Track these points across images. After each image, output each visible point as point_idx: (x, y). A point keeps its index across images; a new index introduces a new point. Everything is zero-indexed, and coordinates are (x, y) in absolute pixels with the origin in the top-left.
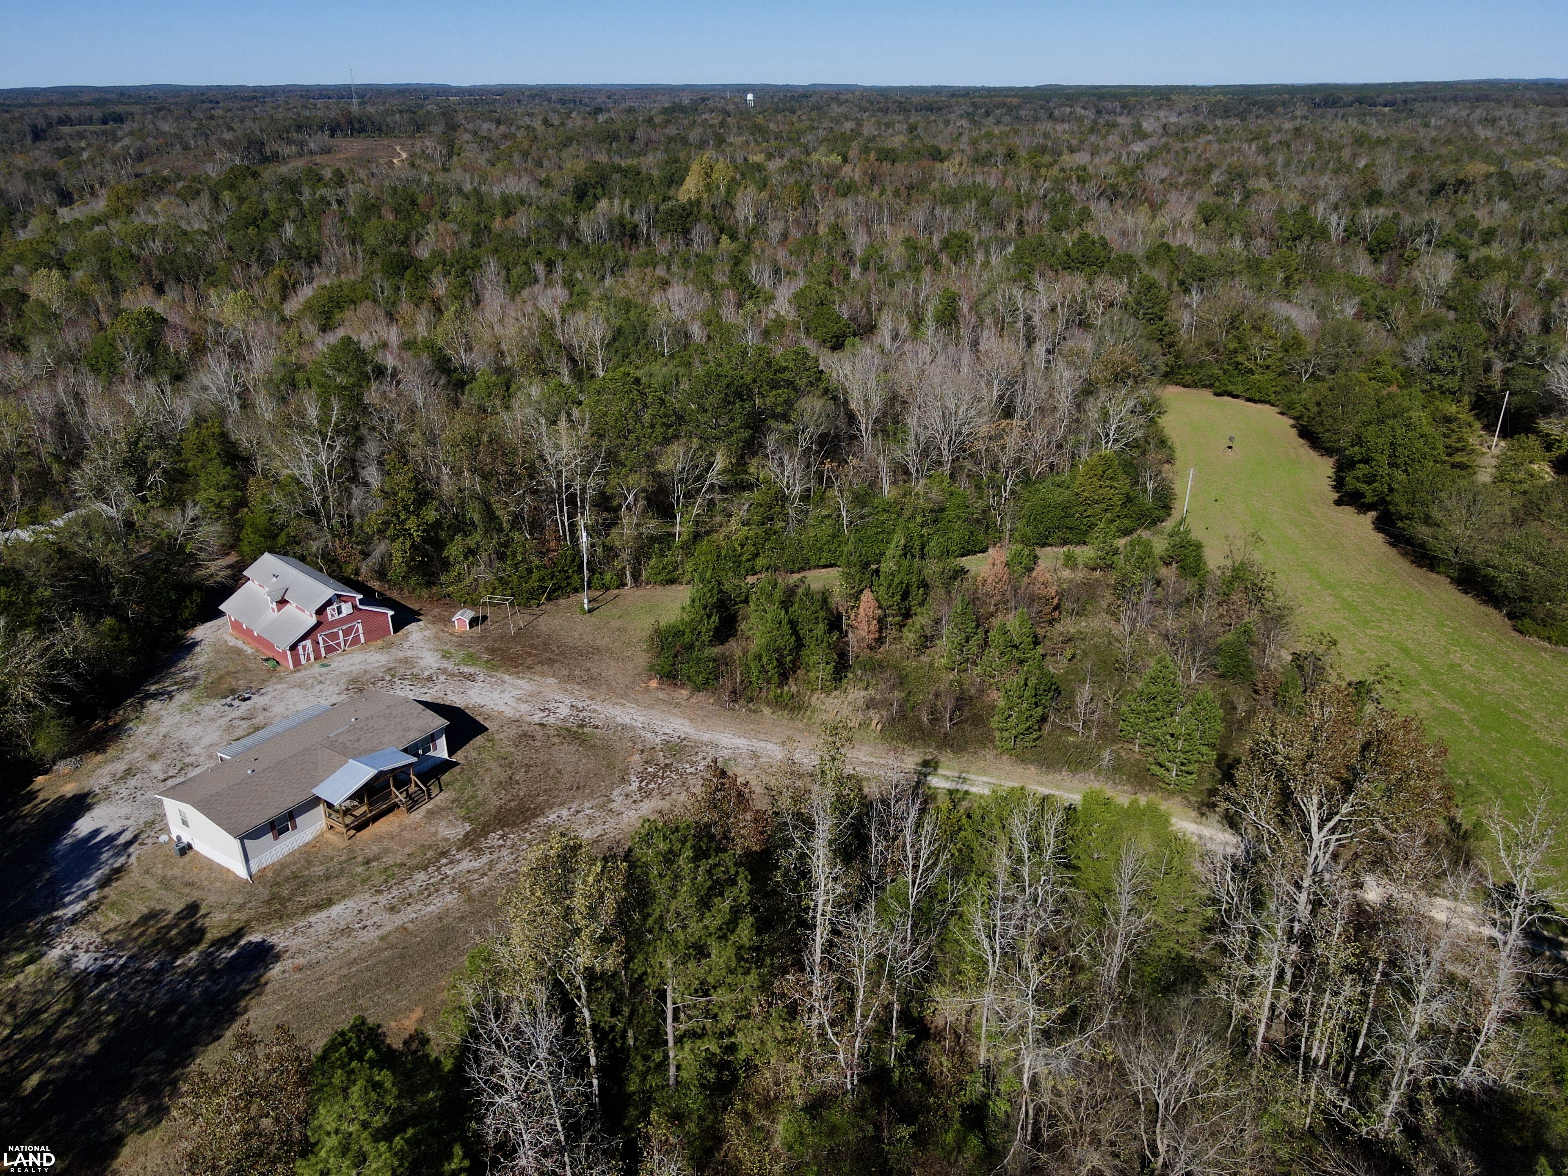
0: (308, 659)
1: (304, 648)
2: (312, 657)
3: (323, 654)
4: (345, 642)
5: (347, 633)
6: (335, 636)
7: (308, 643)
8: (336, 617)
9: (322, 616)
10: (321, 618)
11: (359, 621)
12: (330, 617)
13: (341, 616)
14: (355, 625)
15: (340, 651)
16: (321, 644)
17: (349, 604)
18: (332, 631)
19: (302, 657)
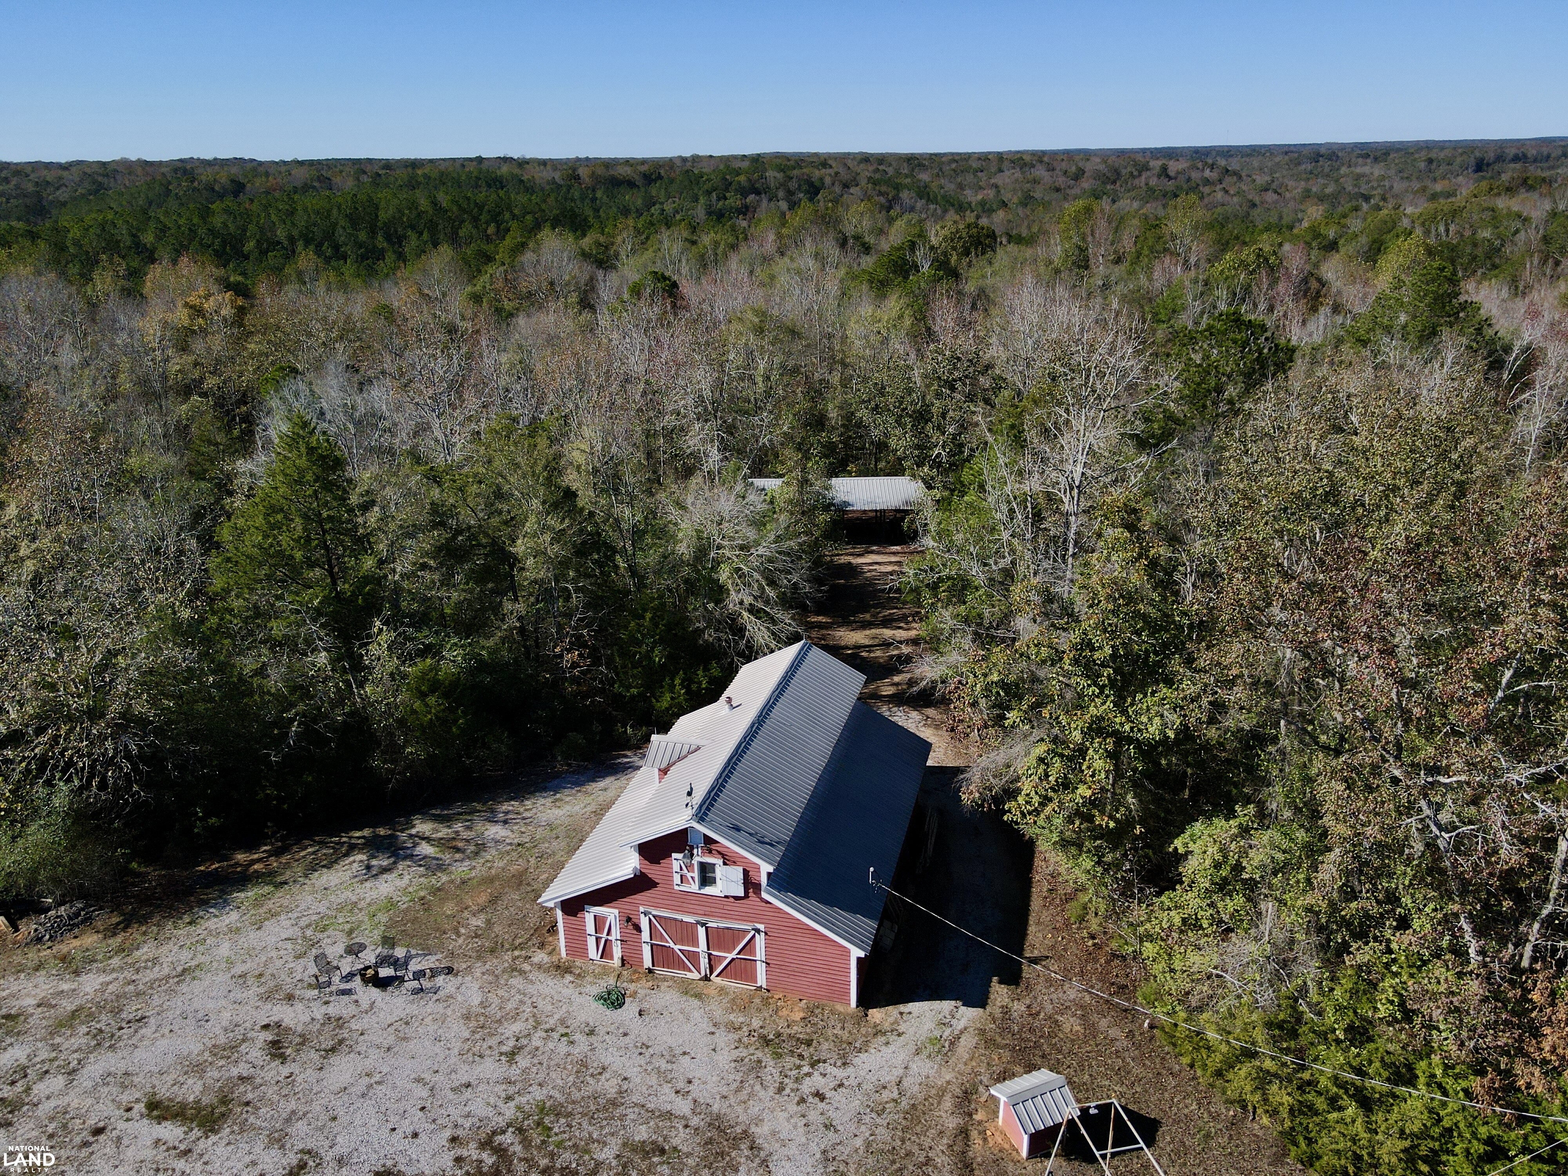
0: (606, 953)
1: (599, 922)
2: (617, 952)
3: (648, 962)
4: (712, 962)
5: (717, 938)
6: (687, 934)
7: (611, 913)
8: (694, 887)
9: (655, 867)
10: (653, 872)
11: (761, 927)
12: (677, 879)
13: (708, 890)
14: (747, 932)
15: (695, 975)
16: (645, 935)
17: (736, 873)
18: (678, 917)
19: (591, 942)
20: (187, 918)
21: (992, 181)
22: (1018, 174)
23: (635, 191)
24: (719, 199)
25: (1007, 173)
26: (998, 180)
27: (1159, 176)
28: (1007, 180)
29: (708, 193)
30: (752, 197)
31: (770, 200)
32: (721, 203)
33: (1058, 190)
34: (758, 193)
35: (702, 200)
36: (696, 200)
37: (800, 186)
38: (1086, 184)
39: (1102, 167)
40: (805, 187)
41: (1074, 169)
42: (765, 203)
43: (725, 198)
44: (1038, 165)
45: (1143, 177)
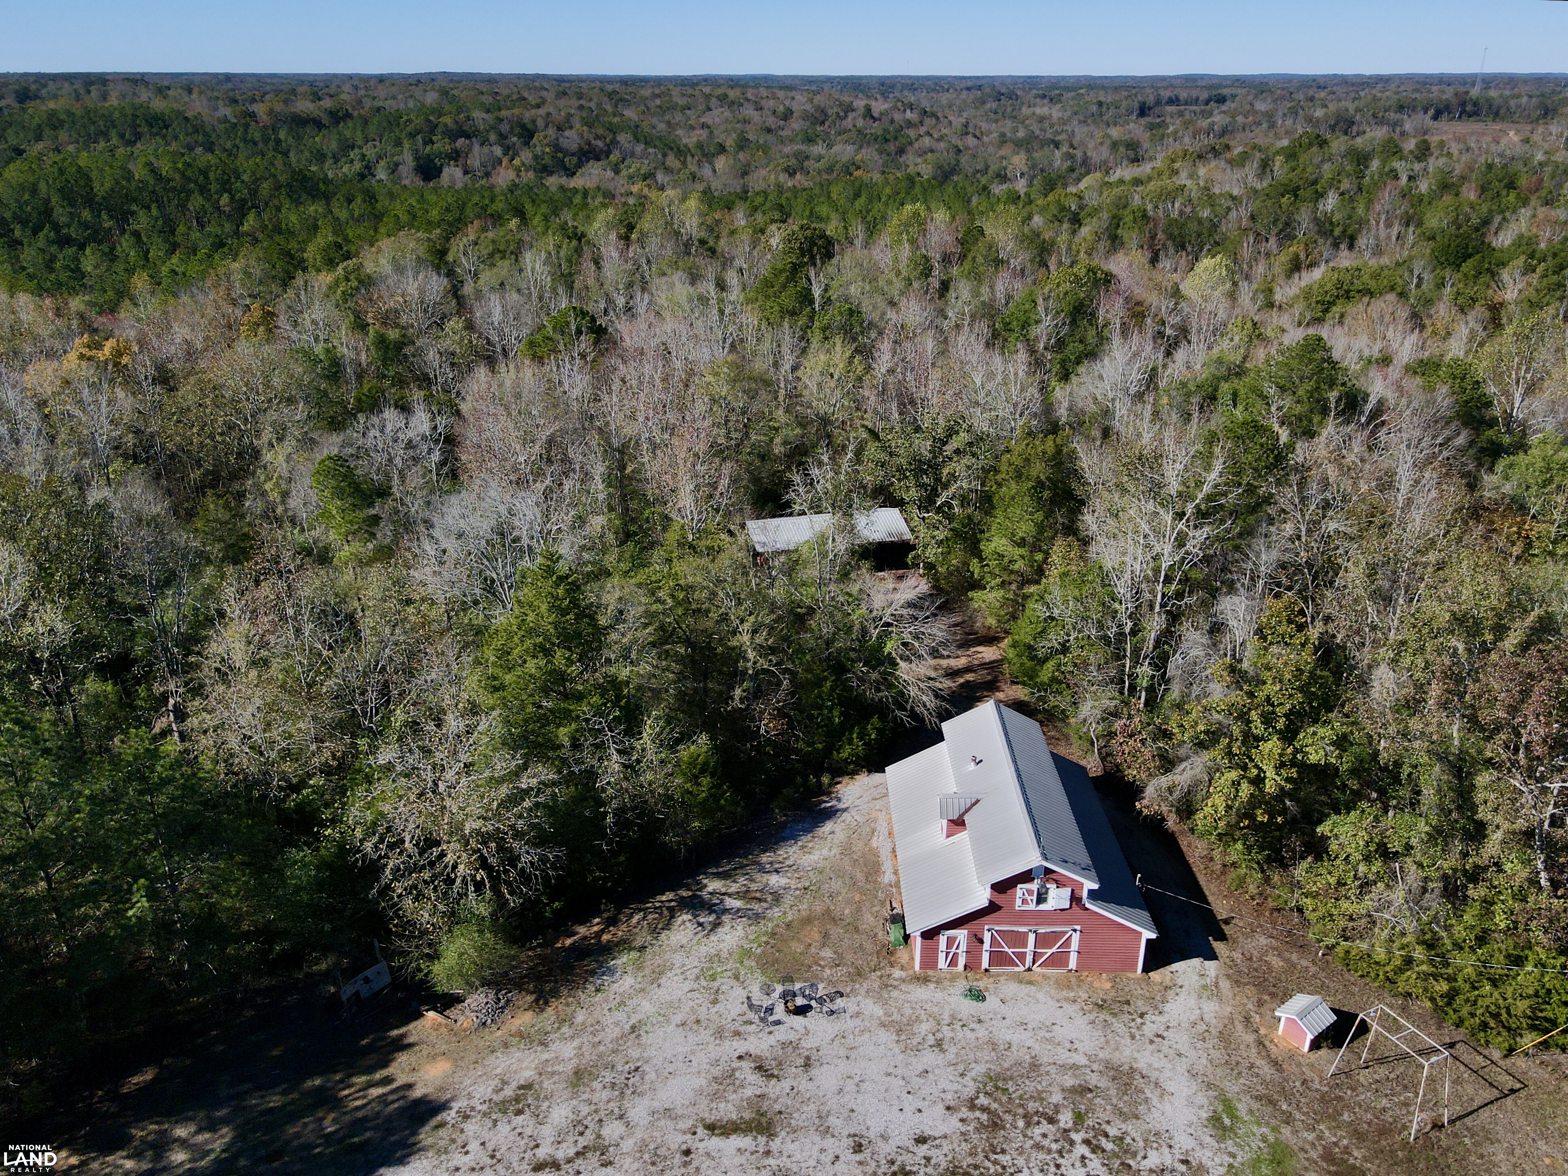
0: (953, 963)
1: (950, 941)
2: (962, 961)
3: (985, 964)
4: (1036, 956)
5: (1043, 941)
6: (1019, 940)
7: (961, 935)
8: (1032, 906)
9: (1003, 896)
10: (1000, 899)
11: (1078, 927)
12: (1018, 902)
13: (1042, 907)
14: (1066, 932)
15: (1021, 968)
16: (987, 946)
17: (1066, 892)
18: (1015, 929)
19: (942, 957)
20: (591, 988)
21: (702, 120)
22: (727, 114)
23: (325, 131)
24: (425, 143)
25: (717, 112)
26: (706, 119)
27: (864, 117)
28: (717, 120)
29: (412, 136)
30: (461, 142)
31: (482, 144)
32: (428, 148)
33: (769, 131)
34: (468, 137)
35: (406, 145)
36: (398, 143)
37: (512, 128)
38: (796, 124)
39: (808, 107)
40: (517, 130)
41: (781, 108)
42: (476, 148)
43: (433, 143)
44: (746, 104)
45: (850, 119)
